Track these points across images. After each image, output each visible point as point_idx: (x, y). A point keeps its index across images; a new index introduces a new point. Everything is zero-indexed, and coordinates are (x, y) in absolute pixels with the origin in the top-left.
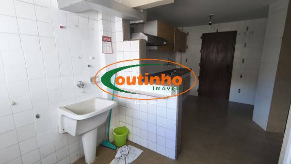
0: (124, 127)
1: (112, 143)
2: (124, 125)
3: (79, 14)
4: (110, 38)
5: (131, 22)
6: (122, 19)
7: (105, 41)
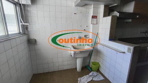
0: (98, 63)
1: (90, 68)
2: (98, 62)
3: (82, 7)
4: (97, 16)
5: (110, 6)
6: (104, 5)
7: (93, 18)
